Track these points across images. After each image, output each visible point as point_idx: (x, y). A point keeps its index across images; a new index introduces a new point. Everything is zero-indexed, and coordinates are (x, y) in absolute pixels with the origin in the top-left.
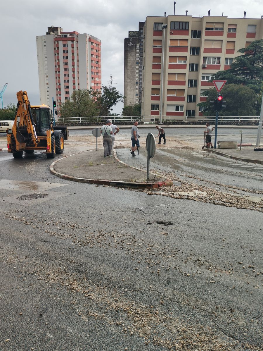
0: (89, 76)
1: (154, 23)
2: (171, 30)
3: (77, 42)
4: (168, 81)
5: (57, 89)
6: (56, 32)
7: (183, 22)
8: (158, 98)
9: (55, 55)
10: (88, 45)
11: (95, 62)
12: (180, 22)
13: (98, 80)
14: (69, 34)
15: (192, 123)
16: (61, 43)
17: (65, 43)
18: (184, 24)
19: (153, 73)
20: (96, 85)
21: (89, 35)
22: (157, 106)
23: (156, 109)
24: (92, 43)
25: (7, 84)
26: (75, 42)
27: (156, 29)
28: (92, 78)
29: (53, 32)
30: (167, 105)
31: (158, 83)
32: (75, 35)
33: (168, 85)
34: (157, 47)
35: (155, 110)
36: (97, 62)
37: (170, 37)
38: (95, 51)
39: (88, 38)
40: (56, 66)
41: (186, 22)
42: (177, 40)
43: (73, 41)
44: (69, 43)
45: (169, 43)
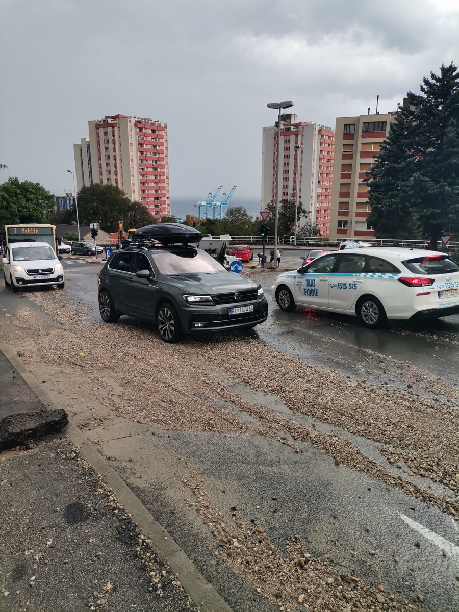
0: (315, 179)
1: (345, 125)
2: (363, 132)
3: (303, 136)
4: (358, 193)
5: (273, 197)
6: (288, 121)
7: (379, 122)
8: (346, 214)
9: (275, 154)
10: (316, 139)
11: (325, 160)
12: (375, 122)
13: (329, 184)
14: (293, 126)
15: (328, 245)
16: (282, 139)
17: (287, 138)
18: (381, 124)
19: (341, 184)
20: (324, 190)
21: (319, 125)
22: (346, 223)
23: (344, 227)
24: (322, 136)
25: (235, 186)
26: (299, 137)
27: (348, 132)
28: (319, 182)
29: (285, 121)
30: (356, 222)
31: (347, 195)
32: (300, 127)
33: (358, 197)
34: (348, 153)
35: (342, 228)
36: (329, 159)
37: (361, 140)
38: (327, 145)
39: (317, 129)
40: (274, 168)
41: (383, 122)
42: (371, 143)
43: (297, 136)
44: (293, 138)
45: (360, 148)
